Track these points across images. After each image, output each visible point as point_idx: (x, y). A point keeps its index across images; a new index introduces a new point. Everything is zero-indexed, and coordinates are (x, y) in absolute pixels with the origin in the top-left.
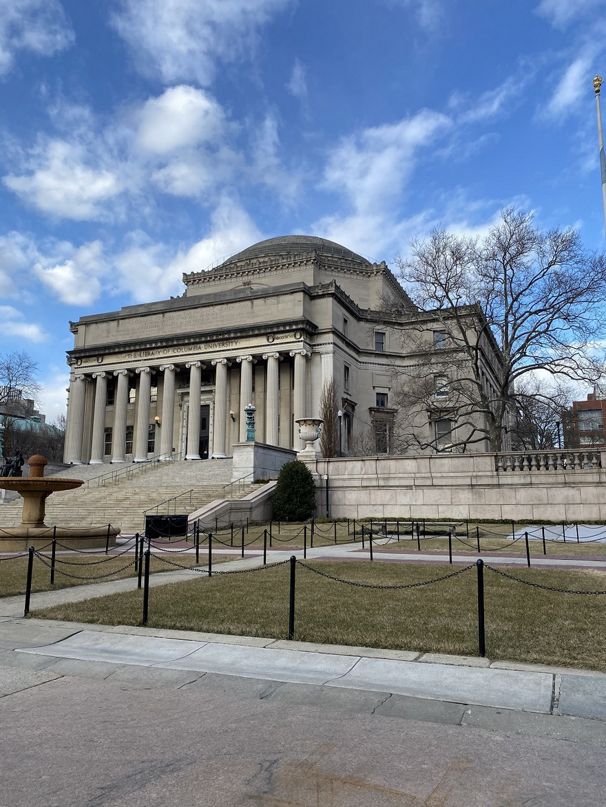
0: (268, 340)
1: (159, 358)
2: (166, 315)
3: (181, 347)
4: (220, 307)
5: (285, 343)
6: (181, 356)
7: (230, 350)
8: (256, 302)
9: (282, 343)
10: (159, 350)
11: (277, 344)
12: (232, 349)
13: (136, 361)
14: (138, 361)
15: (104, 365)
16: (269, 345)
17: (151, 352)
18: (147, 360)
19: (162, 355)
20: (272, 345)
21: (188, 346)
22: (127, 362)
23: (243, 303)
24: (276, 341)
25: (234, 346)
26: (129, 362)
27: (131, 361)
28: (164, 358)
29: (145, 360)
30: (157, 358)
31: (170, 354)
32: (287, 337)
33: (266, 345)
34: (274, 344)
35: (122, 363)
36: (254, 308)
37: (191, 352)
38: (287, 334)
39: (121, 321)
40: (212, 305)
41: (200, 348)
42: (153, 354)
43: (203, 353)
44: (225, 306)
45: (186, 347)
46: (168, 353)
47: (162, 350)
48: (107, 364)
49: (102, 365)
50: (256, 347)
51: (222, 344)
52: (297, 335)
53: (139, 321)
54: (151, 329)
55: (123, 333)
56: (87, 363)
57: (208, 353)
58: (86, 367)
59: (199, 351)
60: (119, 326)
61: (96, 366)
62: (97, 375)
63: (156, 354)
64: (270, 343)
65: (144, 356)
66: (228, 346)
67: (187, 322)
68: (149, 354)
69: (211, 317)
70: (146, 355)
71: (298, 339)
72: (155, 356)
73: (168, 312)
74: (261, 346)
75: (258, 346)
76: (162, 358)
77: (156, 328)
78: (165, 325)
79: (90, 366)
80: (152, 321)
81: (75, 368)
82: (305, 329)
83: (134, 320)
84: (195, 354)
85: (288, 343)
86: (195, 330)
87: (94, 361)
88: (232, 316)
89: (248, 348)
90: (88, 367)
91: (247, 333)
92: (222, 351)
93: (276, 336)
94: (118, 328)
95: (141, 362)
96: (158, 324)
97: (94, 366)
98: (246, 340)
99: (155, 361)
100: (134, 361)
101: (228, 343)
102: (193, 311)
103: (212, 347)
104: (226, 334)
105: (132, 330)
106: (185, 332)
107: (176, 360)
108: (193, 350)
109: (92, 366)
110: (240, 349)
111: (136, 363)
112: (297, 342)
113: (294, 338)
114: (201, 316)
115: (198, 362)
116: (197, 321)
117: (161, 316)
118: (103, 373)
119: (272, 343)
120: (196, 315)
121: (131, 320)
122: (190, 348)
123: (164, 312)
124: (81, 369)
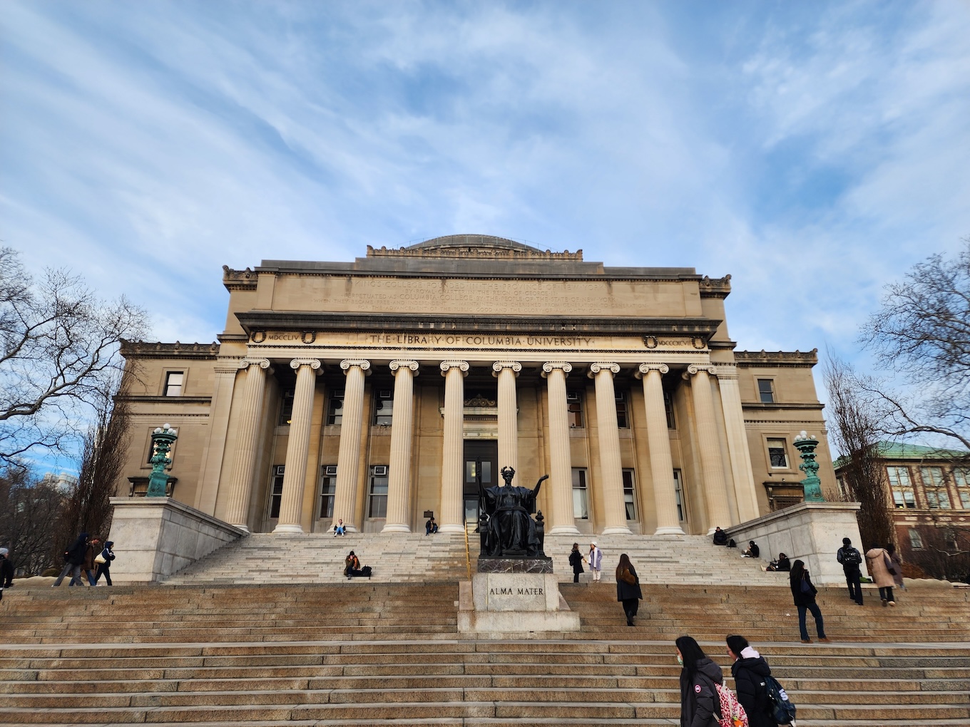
0: (646, 344)
1: (439, 349)
2: (450, 283)
3: (481, 336)
4: (551, 283)
5: (678, 352)
6: (482, 350)
7: (577, 351)
8: (615, 285)
9: (673, 352)
10: (438, 336)
11: (664, 352)
12: (582, 351)
13: (390, 348)
14: (395, 348)
15: (320, 347)
16: (649, 352)
17: (421, 337)
18: (415, 349)
19: (442, 344)
20: (655, 352)
21: (496, 337)
22: (370, 348)
23: (593, 284)
24: (659, 348)
25: (583, 346)
26: (375, 348)
27: (379, 348)
28: (449, 349)
29: (409, 349)
30: (435, 349)
31: (461, 344)
32: (679, 343)
33: (640, 352)
34: (659, 352)
35: (360, 348)
36: (614, 293)
37: (500, 346)
38: (679, 339)
39: (354, 280)
40: (538, 279)
41: (518, 341)
42: (424, 340)
43: (521, 350)
44: (560, 284)
45: (492, 337)
46: (455, 342)
47: (443, 336)
48: (324, 347)
49: (314, 347)
50: (625, 351)
51: (560, 341)
52: (698, 343)
53: (394, 284)
54: (419, 300)
55: (358, 298)
56: (278, 340)
57: (535, 350)
58: (275, 347)
59: (518, 347)
60: (351, 287)
61: (300, 347)
62: (301, 365)
63: (431, 342)
64: (651, 350)
65: (407, 342)
66: (573, 344)
67: (489, 298)
68: (417, 340)
69: (534, 297)
70: (410, 341)
71: (699, 348)
72: (431, 345)
73: (453, 278)
74: (635, 352)
75: (630, 351)
76: (444, 349)
77: (430, 300)
78: (447, 297)
79: (285, 347)
80: (420, 289)
81: (250, 346)
82: (709, 336)
83: (383, 281)
84: (511, 350)
85: (683, 352)
86: (506, 313)
87: (294, 339)
88: (573, 299)
89: (611, 351)
90: (279, 347)
91: (612, 329)
92: (563, 351)
93: (660, 339)
94: (348, 290)
95: (402, 351)
96: (433, 295)
97: (294, 347)
98: (606, 340)
99: (431, 352)
100: (385, 348)
101: (572, 341)
102: (500, 283)
103: (543, 344)
104: (574, 325)
105: (378, 296)
106: (488, 313)
107: (474, 356)
108: (504, 343)
109: (290, 347)
110: (596, 351)
111: (393, 351)
112: (697, 352)
113: (692, 346)
114: (516, 293)
115: (513, 364)
116: (510, 299)
117: (439, 282)
118: (313, 361)
119: (653, 349)
120: (506, 289)
121: (376, 280)
122: (500, 340)
123: (447, 278)
124: (262, 349)
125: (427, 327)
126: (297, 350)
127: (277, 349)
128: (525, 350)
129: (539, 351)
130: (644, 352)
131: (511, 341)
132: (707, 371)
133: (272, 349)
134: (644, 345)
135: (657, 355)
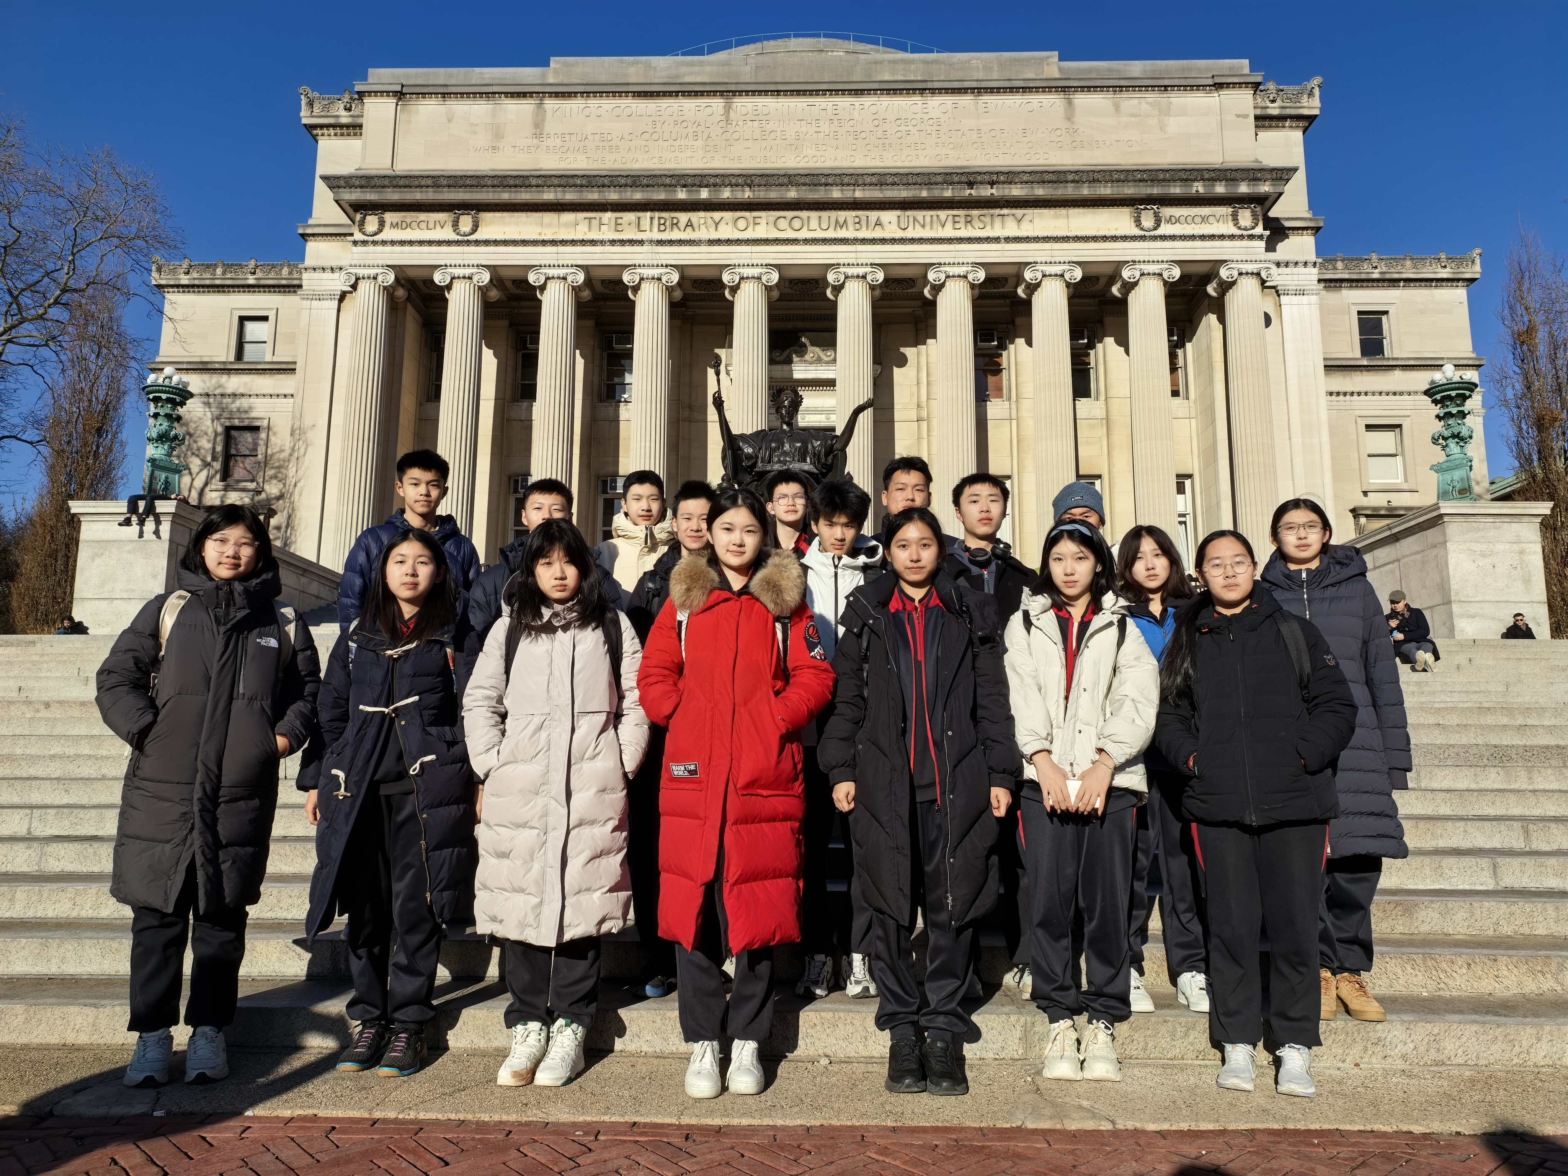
0: (1138, 222)
1: (719, 242)
2: (743, 104)
3: (804, 214)
4: (948, 100)
5: (1203, 237)
6: (806, 241)
7: (997, 240)
8: (1081, 100)
9: (1193, 237)
10: (717, 215)
11: (1173, 238)
12: (1008, 240)
13: (623, 242)
14: (632, 242)
15: (487, 243)
16: (1143, 238)
17: (683, 217)
18: (671, 242)
19: (726, 232)
20: (1155, 238)
21: (833, 214)
22: (583, 242)
23: (1036, 100)
24: (1165, 229)
25: (1011, 229)
26: (593, 242)
27: (602, 242)
28: (738, 242)
29: (660, 243)
30: (711, 242)
31: (762, 231)
32: (1204, 219)
33: (1125, 238)
34: (1163, 238)
35: (563, 242)
36: (1079, 118)
37: (844, 234)
38: (1205, 210)
39: (550, 104)
40: (922, 91)
41: (878, 223)
42: (690, 224)
43: (883, 241)
44: (966, 100)
45: (824, 215)
46: (751, 228)
47: (728, 215)
48: (496, 243)
49: (477, 243)
50: (1095, 239)
51: (962, 220)
52: (1244, 218)
53: (628, 111)
54: (678, 142)
55: (558, 142)
56: (409, 230)
57: (912, 241)
58: (402, 243)
59: (878, 234)
60: (544, 120)
61: (449, 243)
62: (453, 278)
63: (703, 227)
64: (1147, 234)
65: (655, 229)
66: (988, 228)
67: (821, 135)
68: (675, 225)
69: (914, 130)
70: (662, 228)
71: (1245, 229)
72: (703, 234)
73: (747, 92)
74: (1114, 238)
75: (1105, 238)
76: (729, 242)
77: (700, 143)
78: (736, 136)
79: (421, 243)
80: (680, 119)
81: (355, 243)
82: (1268, 203)
83: (607, 104)
84: (864, 241)
85: (1212, 237)
86: (855, 165)
87: (438, 226)
88: (993, 133)
89: (1066, 239)
90: (411, 243)
91: (1069, 191)
92: (970, 240)
93: (1167, 212)
94: (538, 125)
95: (645, 248)
96: (707, 131)
97: (440, 243)
98: (1056, 217)
99: (704, 248)
100: (613, 242)
101: (988, 220)
102: (844, 102)
103: (928, 227)
104: (992, 184)
105: (597, 137)
106: (818, 165)
107: (789, 256)
108: (851, 227)
109: (430, 243)
110: (1037, 239)
111: (628, 249)
112: (1241, 237)
113: (1231, 224)
114: (876, 123)
115: (869, 269)
116: (863, 135)
117: (717, 103)
118: (475, 270)
119: (1152, 233)
120: (856, 115)
121: (593, 102)
122: (841, 221)
123: (734, 93)
124: (379, 248)
125: (694, 197)
126: (444, 249)
127: (407, 248)
128: (893, 241)
129: (921, 241)
130: (1134, 238)
131: (864, 223)
132: (1258, 274)
133: (397, 248)
134: (1133, 225)
135: (1159, 244)
